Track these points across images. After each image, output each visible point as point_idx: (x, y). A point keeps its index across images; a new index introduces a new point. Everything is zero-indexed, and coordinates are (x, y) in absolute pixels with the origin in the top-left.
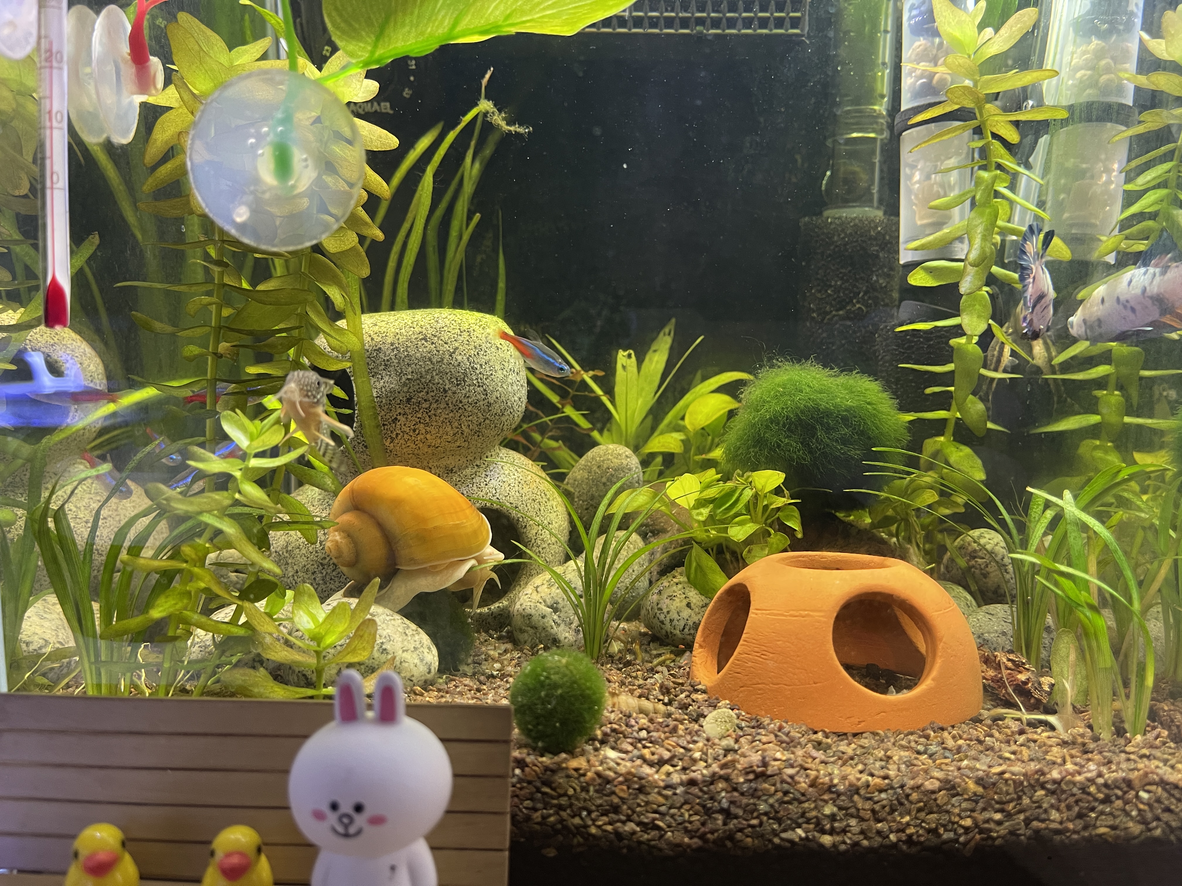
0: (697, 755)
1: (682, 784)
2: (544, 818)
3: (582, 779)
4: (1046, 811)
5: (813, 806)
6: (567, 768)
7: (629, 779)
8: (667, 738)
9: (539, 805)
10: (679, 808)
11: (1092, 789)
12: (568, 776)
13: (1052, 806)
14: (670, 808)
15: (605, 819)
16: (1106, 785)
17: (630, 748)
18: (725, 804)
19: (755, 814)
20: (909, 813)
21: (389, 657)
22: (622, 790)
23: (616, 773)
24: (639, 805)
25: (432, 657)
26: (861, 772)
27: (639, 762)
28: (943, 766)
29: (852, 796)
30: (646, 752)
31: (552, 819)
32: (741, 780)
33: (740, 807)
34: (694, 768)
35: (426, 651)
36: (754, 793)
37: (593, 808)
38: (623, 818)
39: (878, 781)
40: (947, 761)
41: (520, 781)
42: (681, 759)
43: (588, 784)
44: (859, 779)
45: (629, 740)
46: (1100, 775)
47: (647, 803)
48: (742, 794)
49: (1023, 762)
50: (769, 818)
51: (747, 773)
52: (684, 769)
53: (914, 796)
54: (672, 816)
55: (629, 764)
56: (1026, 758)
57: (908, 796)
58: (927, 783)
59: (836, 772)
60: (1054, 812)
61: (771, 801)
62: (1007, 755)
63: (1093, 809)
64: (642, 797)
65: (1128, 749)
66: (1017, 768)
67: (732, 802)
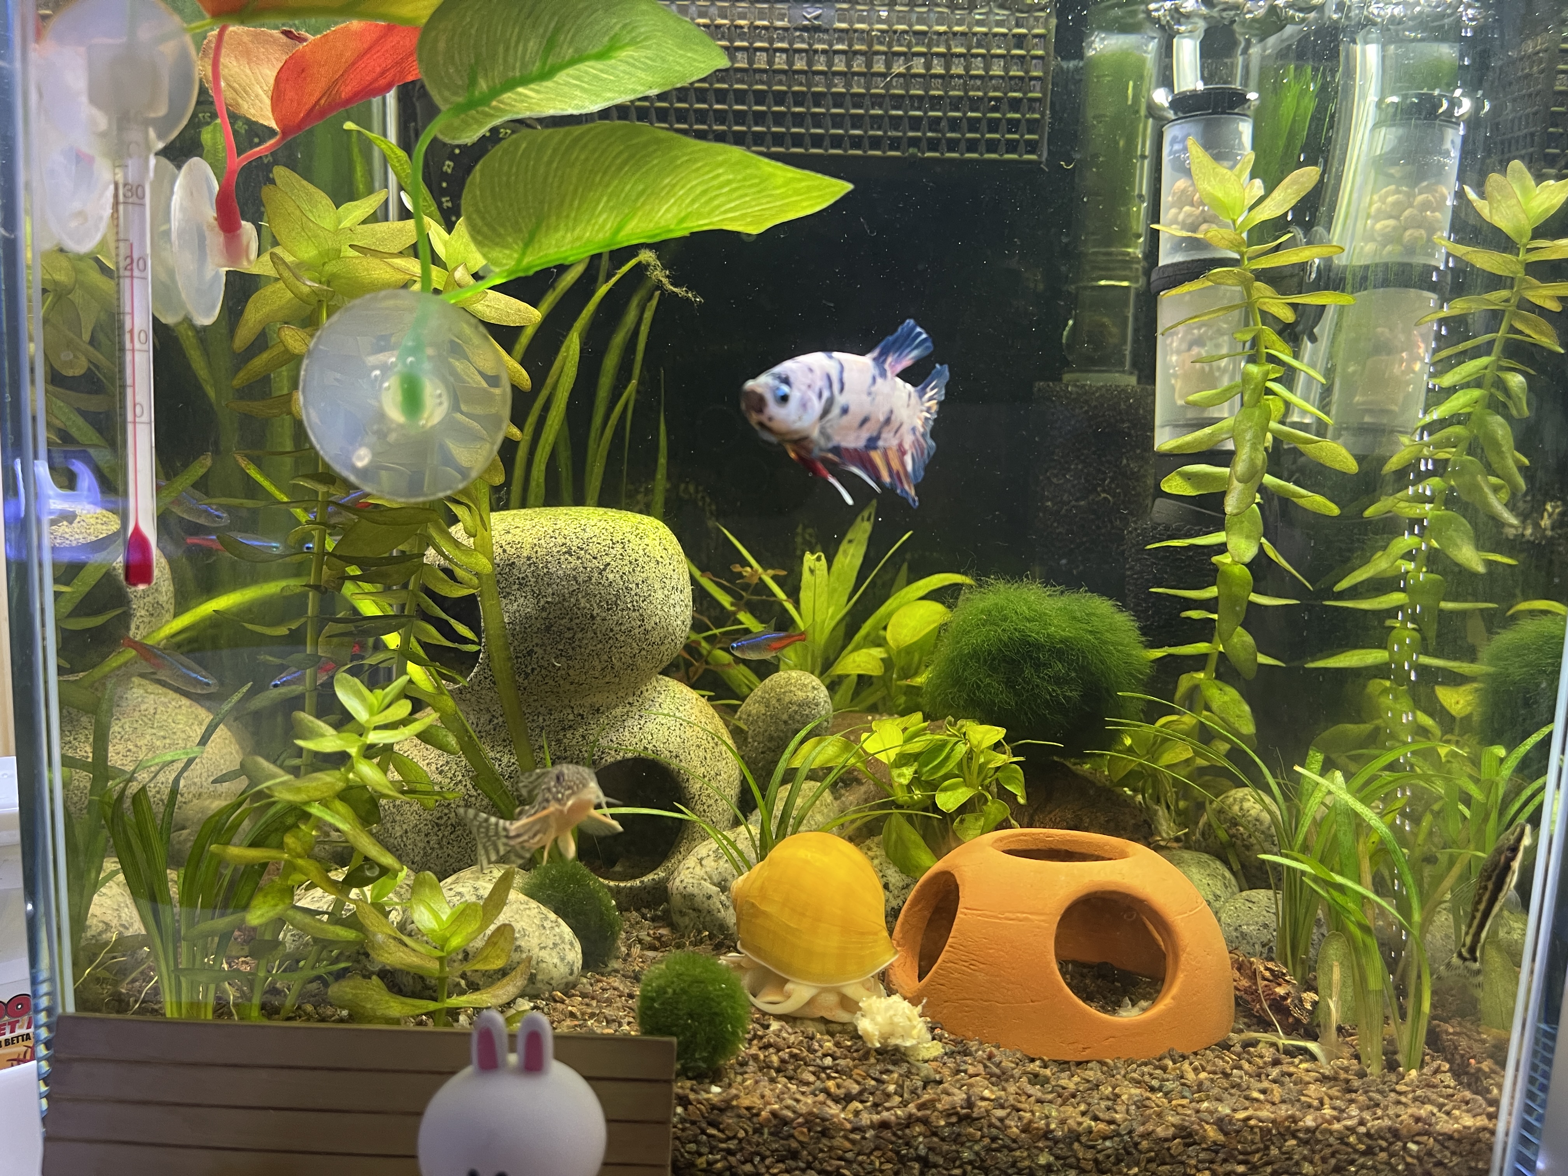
0: (892, 1088)
1: (872, 1126)
2: (710, 1164)
3: (755, 1120)
4: (1297, 1164)
5: (1025, 1154)
6: (738, 1107)
7: (810, 1120)
8: (856, 1067)
9: (704, 1150)
10: (869, 1155)
11: (1352, 1139)
12: (740, 1116)
13: (1305, 1158)
14: (859, 1154)
15: (781, 1166)
16: (1368, 1135)
17: (812, 1078)
18: (922, 1151)
19: (958, 1163)
20: (1137, 1164)
21: (524, 956)
22: (802, 1133)
23: (794, 1112)
24: (821, 1151)
25: (575, 955)
26: (1083, 1114)
27: (822, 1097)
28: (1180, 1109)
29: (1071, 1144)
30: (831, 1084)
31: (719, 1165)
32: (942, 1123)
33: (940, 1154)
34: (887, 1105)
35: (568, 947)
36: (957, 1139)
37: (768, 1153)
38: (802, 1165)
39: (1102, 1126)
40: (1185, 1102)
41: (683, 1120)
42: (872, 1094)
43: (762, 1126)
44: (1080, 1124)
45: (811, 1069)
46: (1362, 1123)
47: (831, 1148)
48: (943, 1139)
49: (1274, 1104)
50: (974, 1168)
51: (949, 1115)
52: (876, 1105)
53: (1145, 1144)
54: (861, 1164)
55: (810, 1100)
56: (1277, 1100)
57: (1136, 1145)
58: (1159, 1129)
59: (1054, 1114)
60: (1306, 1164)
61: (976, 1148)
62: (1256, 1095)
63: (1352, 1162)
64: (825, 1141)
65: (1399, 1088)
66: (1264, 1114)
67: (930, 1149)
